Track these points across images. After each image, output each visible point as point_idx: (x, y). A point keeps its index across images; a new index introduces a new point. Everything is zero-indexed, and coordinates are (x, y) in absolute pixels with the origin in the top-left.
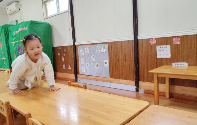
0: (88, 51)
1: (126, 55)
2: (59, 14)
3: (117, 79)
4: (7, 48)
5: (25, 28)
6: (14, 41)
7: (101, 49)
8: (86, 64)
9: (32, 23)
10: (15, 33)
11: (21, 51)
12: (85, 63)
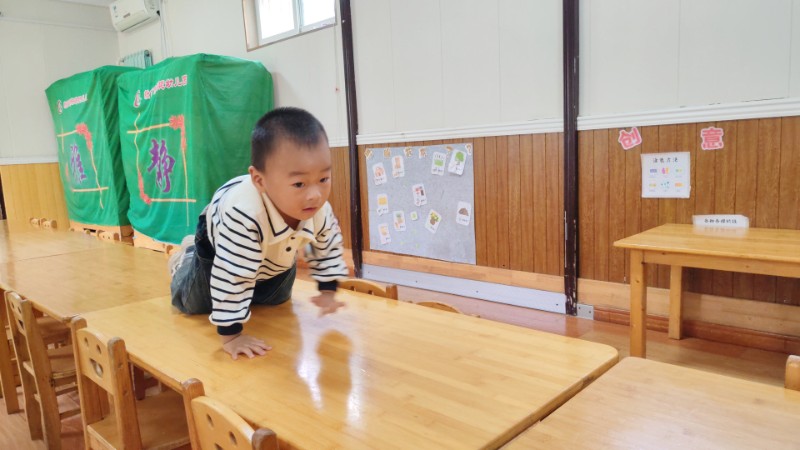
0: (402, 169)
1: (535, 183)
2: (301, 34)
3: (500, 270)
4: (111, 152)
5: (177, 79)
6: (139, 125)
7: (448, 160)
8: (395, 213)
9: (204, 62)
10: (142, 96)
11: (164, 161)
12: (391, 210)
